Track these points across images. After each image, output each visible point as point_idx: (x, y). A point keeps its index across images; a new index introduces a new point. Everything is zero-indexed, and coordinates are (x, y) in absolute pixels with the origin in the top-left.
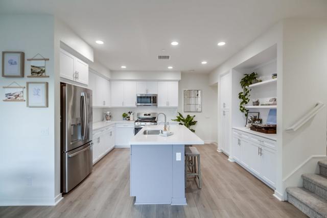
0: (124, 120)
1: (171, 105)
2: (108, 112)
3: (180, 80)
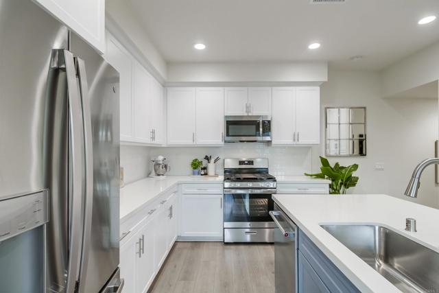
1: (303, 141)
2: (161, 158)
3: (324, 82)
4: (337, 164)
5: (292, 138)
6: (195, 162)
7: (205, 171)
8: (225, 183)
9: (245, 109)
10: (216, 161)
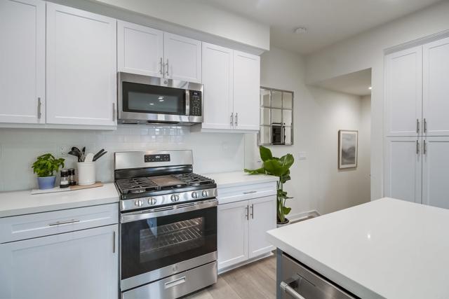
1: (240, 125)
3: (266, 52)
5: (229, 121)
6: (44, 162)
7: (71, 179)
8: (123, 202)
9: (158, 68)
10: (96, 157)
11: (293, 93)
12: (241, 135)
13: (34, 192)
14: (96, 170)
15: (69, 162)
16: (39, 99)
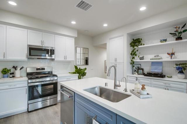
0: (4, 77)
1: (68, 59)
3: (76, 37)
4: (80, 68)
5: (64, 58)
6: (5, 70)
7: (13, 75)
8: (29, 80)
9: (40, 43)
10: (21, 69)
11: (88, 49)
12: (69, 62)
13: (2, 79)
14: (21, 73)
15: (12, 70)
16: (4, 53)
